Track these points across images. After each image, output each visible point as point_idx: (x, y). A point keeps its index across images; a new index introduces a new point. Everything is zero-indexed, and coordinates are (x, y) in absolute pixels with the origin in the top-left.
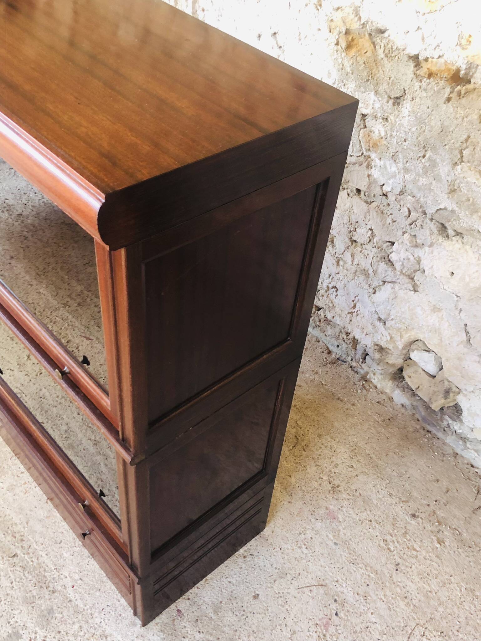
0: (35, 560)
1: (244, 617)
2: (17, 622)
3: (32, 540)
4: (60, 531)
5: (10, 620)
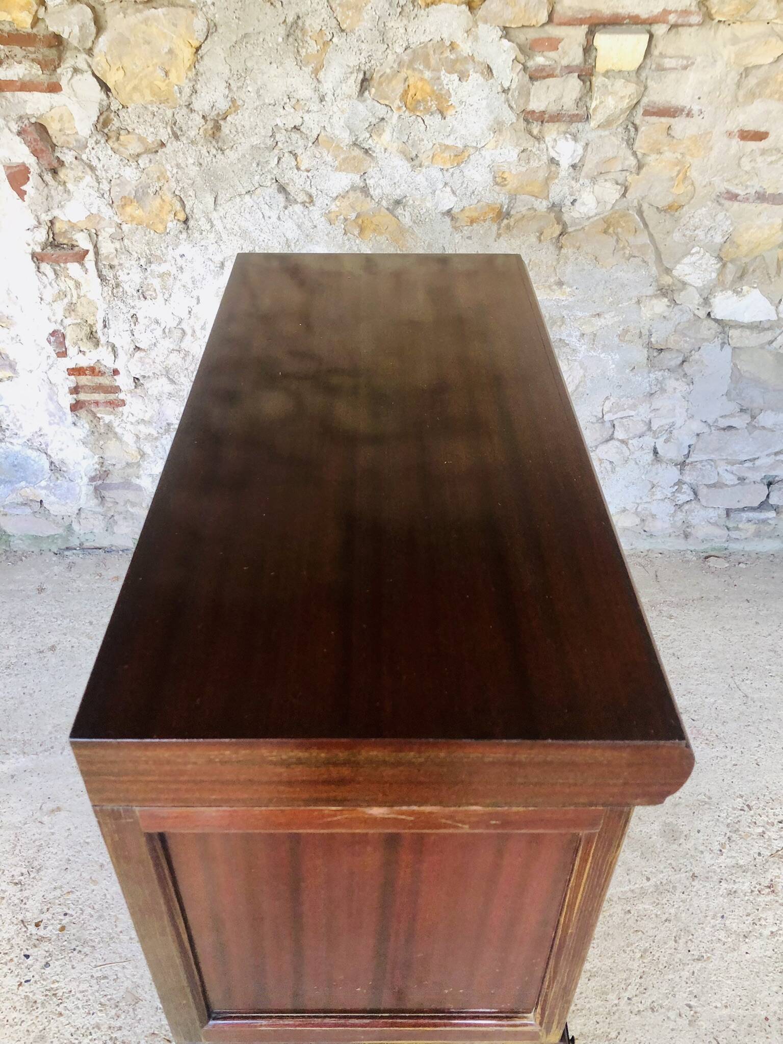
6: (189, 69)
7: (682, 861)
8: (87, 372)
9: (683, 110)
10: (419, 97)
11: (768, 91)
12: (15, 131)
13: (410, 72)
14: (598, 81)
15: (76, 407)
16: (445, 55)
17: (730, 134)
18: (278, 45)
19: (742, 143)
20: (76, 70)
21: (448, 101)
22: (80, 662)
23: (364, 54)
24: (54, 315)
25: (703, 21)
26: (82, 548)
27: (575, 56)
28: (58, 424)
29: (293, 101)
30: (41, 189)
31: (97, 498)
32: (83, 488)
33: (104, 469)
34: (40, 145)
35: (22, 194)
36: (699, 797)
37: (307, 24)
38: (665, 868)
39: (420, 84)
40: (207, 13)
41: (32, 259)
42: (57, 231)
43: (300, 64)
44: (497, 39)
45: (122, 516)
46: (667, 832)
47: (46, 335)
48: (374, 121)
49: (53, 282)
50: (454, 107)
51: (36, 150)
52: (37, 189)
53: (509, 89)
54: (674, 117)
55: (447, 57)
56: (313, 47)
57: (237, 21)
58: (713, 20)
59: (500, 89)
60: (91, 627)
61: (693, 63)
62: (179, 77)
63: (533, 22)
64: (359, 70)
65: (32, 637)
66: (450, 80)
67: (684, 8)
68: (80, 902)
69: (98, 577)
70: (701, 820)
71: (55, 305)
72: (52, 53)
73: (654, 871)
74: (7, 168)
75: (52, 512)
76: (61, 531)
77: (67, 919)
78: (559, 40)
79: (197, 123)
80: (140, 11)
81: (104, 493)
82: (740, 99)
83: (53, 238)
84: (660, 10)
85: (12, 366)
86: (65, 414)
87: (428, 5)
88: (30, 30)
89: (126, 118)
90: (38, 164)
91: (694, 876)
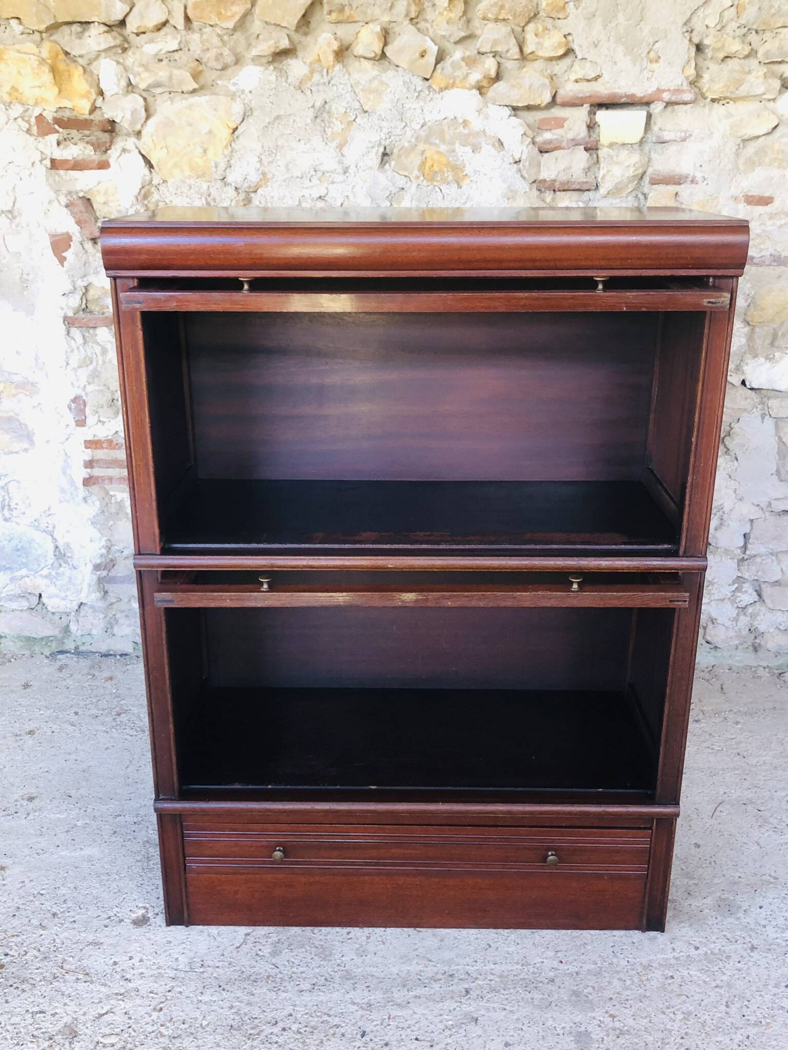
0: (492, 977)
1: (713, 863)
2: (563, 1028)
3: (459, 967)
4: (472, 939)
5: (556, 1032)
6: (226, 147)
7: (738, 934)
8: (105, 445)
9: (687, 177)
10: (436, 168)
11: (767, 160)
12: (64, 204)
13: (427, 146)
14: (602, 153)
15: (87, 482)
16: (457, 131)
17: (736, 199)
18: (306, 125)
19: (749, 207)
20: (124, 150)
21: (463, 171)
22: (58, 745)
23: (385, 131)
24: (78, 380)
25: (696, 99)
26: (78, 652)
27: (580, 131)
28: (68, 501)
29: (319, 174)
30: (80, 255)
31: (100, 592)
32: (86, 576)
33: (110, 556)
34: (85, 216)
35: (62, 260)
36: (763, 878)
37: (333, 109)
38: (717, 938)
39: (436, 157)
40: (244, 99)
41: (64, 321)
42: (90, 298)
43: (326, 141)
44: (507, 117)
45: (124, 614)
46: (722, 906)
47: (68, 402)
48: (394, 190)
49: (81, 347)
50: (469, 177)
51: (80, 221)
52: (77, 255)
53: (520, 161)
54: (680, 184)
55: (461, 132)
56: (338, 126)
57: (270, 105)
58: (705, 99)
59: (512, 161)
60: (76, 717)
61: (691, 135)
62: (217, 154)
63: (538, 102)
64: (380, 144)
65: (10, 723)
66: (463, 153)
67: (677, 88)
68: (25, 945)
69: (91, 677)
70: (764, 897)
71: (80, 371)
72: (106, 137)
73: (703, 940)
74: (52, 236)
75: (49, 608)
76: (56, 632)
77: (8, 959)
78: (565, 120)
79: (230, 195)
80: (186, 99)
81: (108, 587)
82: (742, 167)
83: (86, 304)
84: (655, 89)
85: (29, 437)
86: (76, 488)
87: (441, 90)
88: (87, 117)
89: (166, 191)
90: (80, 233)
91: (753, 948)
